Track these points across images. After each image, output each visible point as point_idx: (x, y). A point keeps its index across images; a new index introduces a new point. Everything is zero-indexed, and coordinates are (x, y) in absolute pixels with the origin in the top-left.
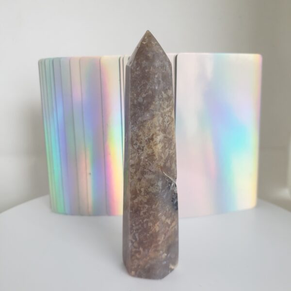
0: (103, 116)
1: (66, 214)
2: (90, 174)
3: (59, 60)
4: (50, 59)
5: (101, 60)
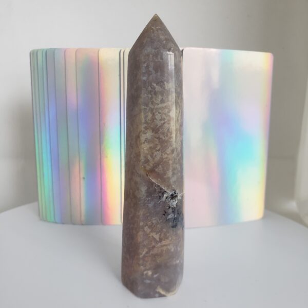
0: (100, 115)
1: (56, 223)
2: (84, 178)
3: (53, 51)
4: (43, 50)
5: (99, 52)
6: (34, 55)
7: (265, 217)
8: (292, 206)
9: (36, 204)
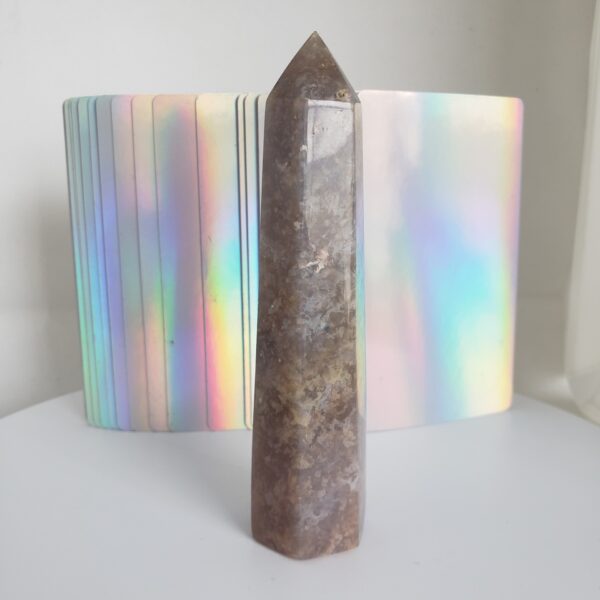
0: (200, 222)
2: (172, 342)
3: (109, 101)
4: (89, 98)
5: (198, 102)
6: (70, 109)
7: (515, 406)
8: (562, 385)
9: (79, 394)
